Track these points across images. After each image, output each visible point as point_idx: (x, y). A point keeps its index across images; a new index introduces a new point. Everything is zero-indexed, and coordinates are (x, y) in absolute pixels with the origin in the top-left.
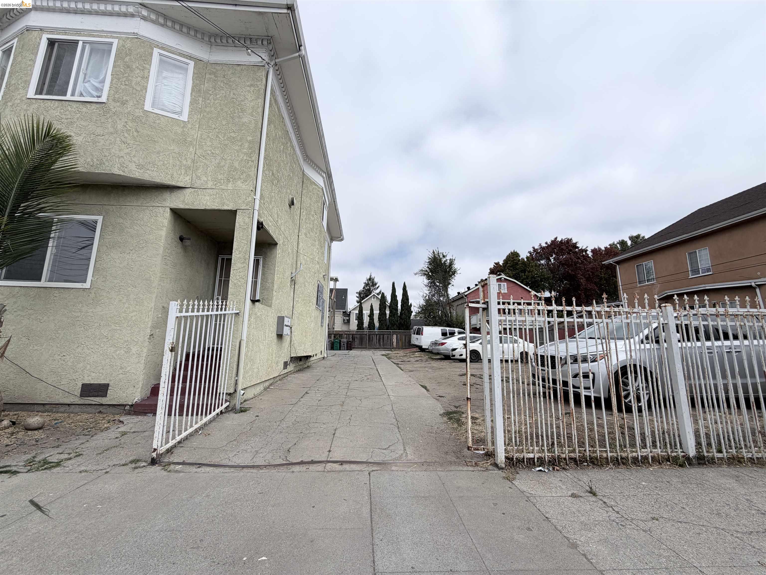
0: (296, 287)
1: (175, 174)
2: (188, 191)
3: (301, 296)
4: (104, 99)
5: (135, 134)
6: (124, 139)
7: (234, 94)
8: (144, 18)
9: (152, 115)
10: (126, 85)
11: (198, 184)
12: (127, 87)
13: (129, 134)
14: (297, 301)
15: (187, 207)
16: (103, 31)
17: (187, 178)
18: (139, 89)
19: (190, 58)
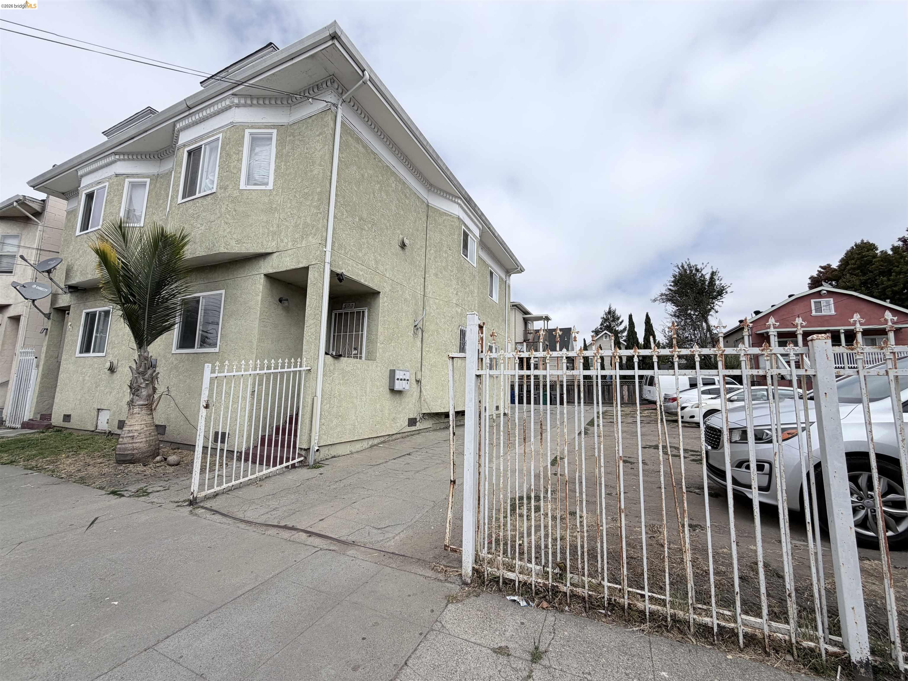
0: (426, 335)
1: (264, 242)
2: (275, 255)
3: (432, 345)
4: (214, 190)
5: (234, 213)
6: (226, 220)
7: (307, 149)
8: (238, 106)
9: (245, 192)
10: (227, 171)
11: (282, 247)
12: (228, 173)
13: (230, 215)
14: (428, 351)
15: (275, 271)
16: (215, 130)
17: (274, 244)
18: (235, 172)
19: (273, 126)
